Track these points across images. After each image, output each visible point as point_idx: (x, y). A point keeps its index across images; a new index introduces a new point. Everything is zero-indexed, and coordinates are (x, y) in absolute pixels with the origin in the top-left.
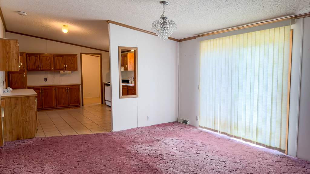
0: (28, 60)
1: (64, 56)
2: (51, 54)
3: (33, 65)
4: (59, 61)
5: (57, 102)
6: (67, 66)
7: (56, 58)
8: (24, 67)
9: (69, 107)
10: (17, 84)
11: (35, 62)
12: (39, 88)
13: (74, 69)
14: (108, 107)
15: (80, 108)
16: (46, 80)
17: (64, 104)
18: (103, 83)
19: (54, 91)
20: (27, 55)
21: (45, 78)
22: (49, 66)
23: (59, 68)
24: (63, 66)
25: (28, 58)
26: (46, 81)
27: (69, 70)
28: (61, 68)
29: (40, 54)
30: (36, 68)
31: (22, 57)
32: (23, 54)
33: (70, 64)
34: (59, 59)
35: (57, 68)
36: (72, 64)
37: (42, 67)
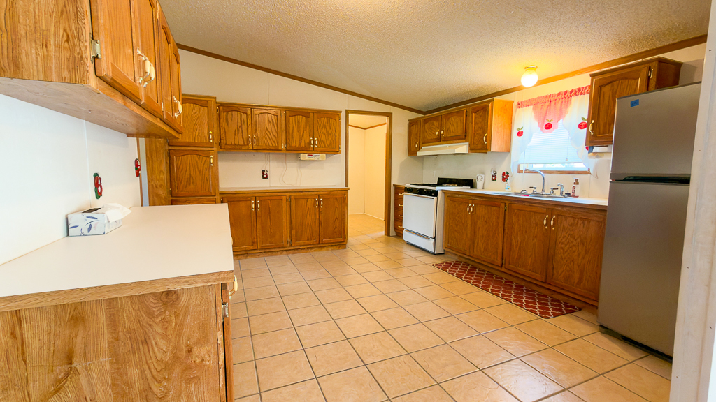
0: (222, 120)
1: (311, 114)
2: (280, 108)
3: (235, 134)
4: (299, 127)
5: (294, 232)
6: (318, 140)
7: (291, 118)
8: (211, 137)
9: (320, 245)
10: (192, 186)
11: (241, 126)
12: (248, 197)
13: (334, 150)
14: (408, 246)
15: (345, 248)
16: (265, 175)
17: (308, 239)
18: (392, 186)
19: (285, 205)
20: (221, 108)
21: (263, 171)
22: (275, 139)
23: (297, 145)
24: (307, 141)
25: (223, 115)
26: (267, 178)
27: (322, 152)
28: (303, 145)
29: (252, 107)
30: (241, 143)
31: (206, 108)
32: (207, 101)
33: (323, 136)
34: (298, 122)
35: (293, 145)
36: (329, 134)
37: (257, 141)
